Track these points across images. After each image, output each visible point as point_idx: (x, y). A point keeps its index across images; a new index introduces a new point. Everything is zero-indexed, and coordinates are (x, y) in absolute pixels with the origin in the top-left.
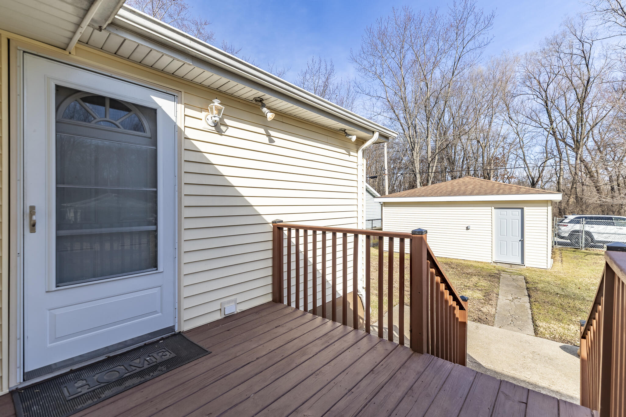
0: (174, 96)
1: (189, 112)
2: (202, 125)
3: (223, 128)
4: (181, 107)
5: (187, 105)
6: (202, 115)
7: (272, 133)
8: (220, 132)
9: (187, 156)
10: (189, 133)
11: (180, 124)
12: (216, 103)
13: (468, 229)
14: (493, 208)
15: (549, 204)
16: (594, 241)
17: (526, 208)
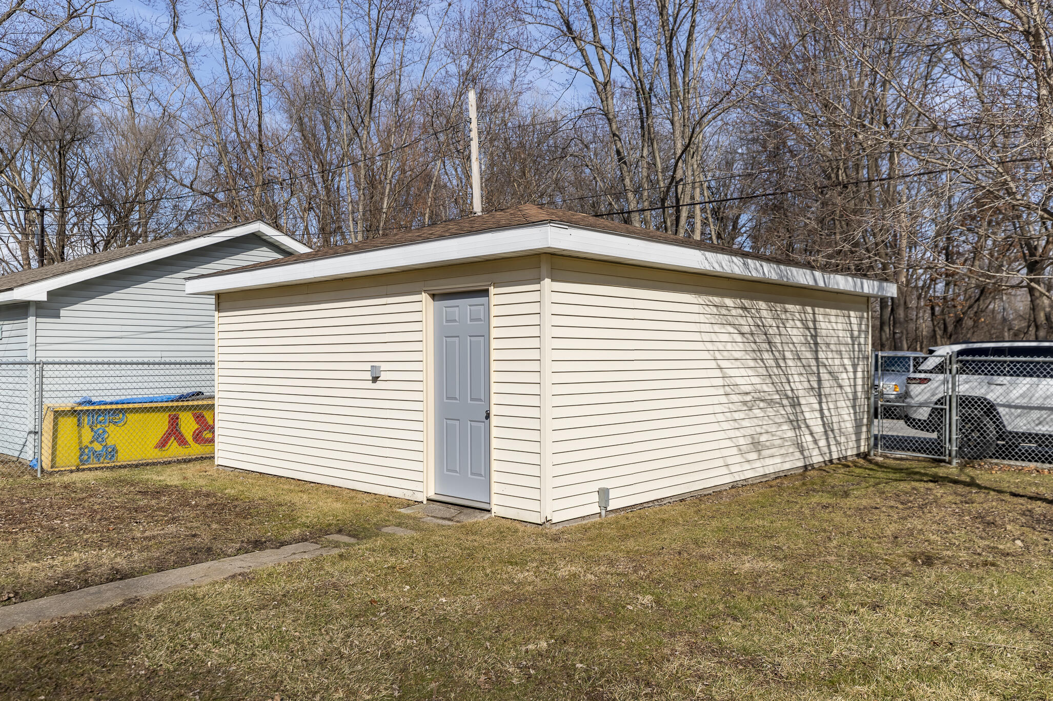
13: (375, 379)
14: (424, 296)
15: (544, 269)
16: (1002, 434)
17: (492, 290)
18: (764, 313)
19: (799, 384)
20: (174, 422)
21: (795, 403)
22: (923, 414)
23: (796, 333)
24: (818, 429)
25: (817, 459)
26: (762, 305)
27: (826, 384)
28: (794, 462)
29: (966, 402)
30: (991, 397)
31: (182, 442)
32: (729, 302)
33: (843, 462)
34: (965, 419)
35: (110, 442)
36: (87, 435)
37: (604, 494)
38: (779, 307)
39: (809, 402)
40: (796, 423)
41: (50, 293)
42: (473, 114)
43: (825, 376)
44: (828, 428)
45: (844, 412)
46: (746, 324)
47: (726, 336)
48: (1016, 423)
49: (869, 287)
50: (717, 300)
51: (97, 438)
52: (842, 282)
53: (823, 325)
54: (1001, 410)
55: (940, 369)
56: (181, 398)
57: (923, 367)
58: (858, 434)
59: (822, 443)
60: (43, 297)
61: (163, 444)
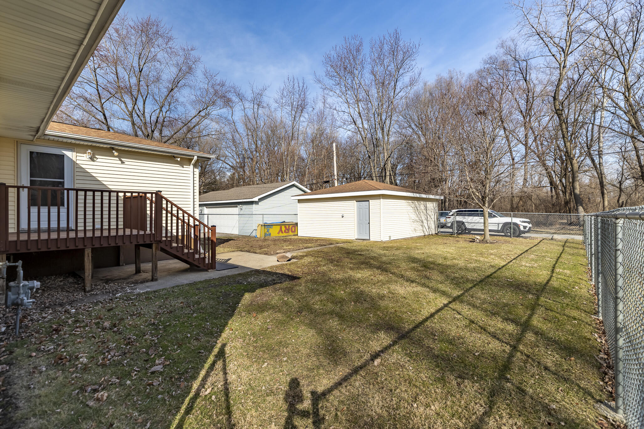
0: (72, 150)
1: (78, 154)
2: (84, 159)
3: (95, 159)
4: (74, 154)
5: (77, 153)
6: (85, 155)
7: (123, 159)
8: (93, 161)
9: (78, 170)
10: (78, 162)
11: (74, 159)
12: (89, 151)
13: (343, 217)
14: (355, 201)
15: (381, 197)
16: (466, 229)
17: (370, 201)
18: (416, 203)
19: (423, 218)
20: (281, 228)
21: (422, 222)
22: (449, 225)
23: (422, 207)
24: (427, 228)
25: (427, 234)
26: (416, 202)
27: (428, 218)
28: (423, 234)
29: (458, 222)
30: (464, 221)
31: (282, 232)
32: (410, 201)
33: (432, 235)
34: (458, 226)
35: (270, 232)
36: (266, 230)
37: (390, 237)
38: (419, 202)
39: (425, 221)
40: (422, 226)
41: (259, 199)
42: (334, 149)
43: (428, 216)
44: (429, 228)
45: (432, 224)
46: (413, 205)
47: (410, 208)
48: (469, 226)
49: (438, 197)
50: (408, 201)
51: (268, 231)
52: (431, 197)
53: (428, 205)
54: (466, 224)
55: (452, 215)
56: (282, 223)
57: (449, 214)
58: (435, 229)
59: (428, 231)
60: (257, 200)
61: (279, 233)
